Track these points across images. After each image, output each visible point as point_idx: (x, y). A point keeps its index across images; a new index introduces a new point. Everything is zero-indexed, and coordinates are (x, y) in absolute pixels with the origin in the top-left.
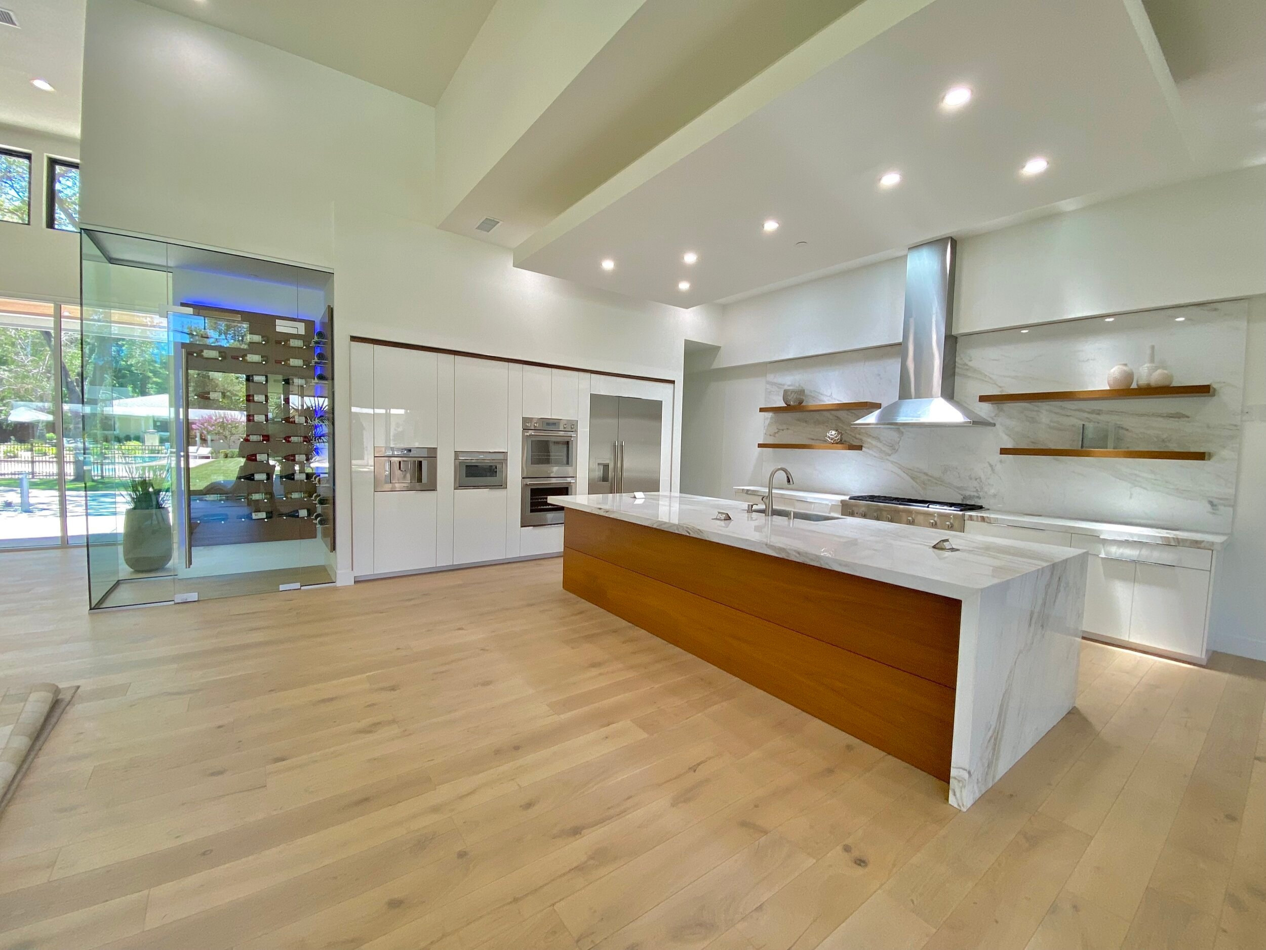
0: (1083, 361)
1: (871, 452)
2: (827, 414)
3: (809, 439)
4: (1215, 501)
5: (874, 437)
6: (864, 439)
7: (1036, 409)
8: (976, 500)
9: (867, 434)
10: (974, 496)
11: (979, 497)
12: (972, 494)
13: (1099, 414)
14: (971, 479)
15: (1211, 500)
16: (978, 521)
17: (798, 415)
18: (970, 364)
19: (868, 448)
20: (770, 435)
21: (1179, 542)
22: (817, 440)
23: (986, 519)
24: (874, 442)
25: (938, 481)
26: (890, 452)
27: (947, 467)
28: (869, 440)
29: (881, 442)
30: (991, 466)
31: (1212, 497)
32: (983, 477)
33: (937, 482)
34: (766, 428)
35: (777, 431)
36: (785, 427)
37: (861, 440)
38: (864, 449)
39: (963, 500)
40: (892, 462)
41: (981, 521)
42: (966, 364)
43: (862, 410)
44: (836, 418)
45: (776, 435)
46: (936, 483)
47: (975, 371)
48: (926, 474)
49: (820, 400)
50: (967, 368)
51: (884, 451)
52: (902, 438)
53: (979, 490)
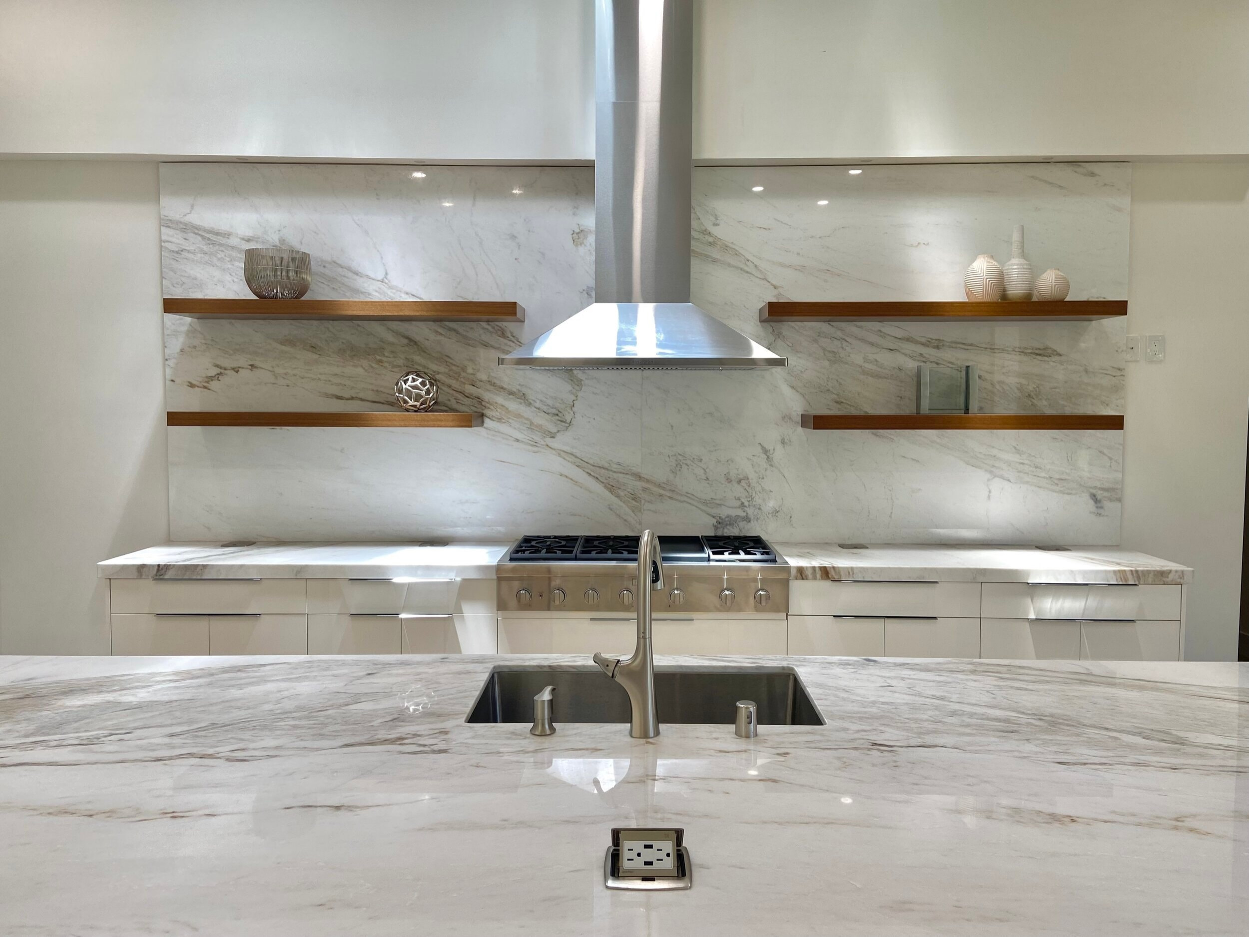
0: (912, 246)
1: (503, 428)
2: (377, 328)
3: (327, 396)
4: (1100, 494)
5: (511, 393)
6: (487, 396)
7: (839, 334)
8: (742, 524)
9: (494, 385)
10: (738, 516)
11: (747, 519)
12: (734, 513)
13: (937, 347)
14: (729, 480)
15: (1094, 491)
16: (815, 578)
17: (285, 328)
18: (715, 231)
19: (500, 420)
20: (192, 385)
21: (1139, 578)
22: (352, 398)
23: (832, 573)
24: (513, 405)
25: (664, 489)
26: (554, 430)
27: (680, 458)
28: (500, 400)
29: (530, 404)
30: (766, 451)
31: (1095, 488)
32: (752, 476)
33: (662, 492)
34: (171, 363)
35: (216, 371)
36: (242, 360)
37: (479, 400)
38: (487, 421)
39: (716, 528)
40: (561, 453)
41: (822, 578)
42: (706, 232)
43: (473, 325)
44: (406, 341)
45: (214, 385)
46: (661, 495)
47: (726, 248)
48: (639, 477)
49: (357, 291)
50: (711, 240)
51: (540, 427)
52: (580, 394)
53: (746, 504)
